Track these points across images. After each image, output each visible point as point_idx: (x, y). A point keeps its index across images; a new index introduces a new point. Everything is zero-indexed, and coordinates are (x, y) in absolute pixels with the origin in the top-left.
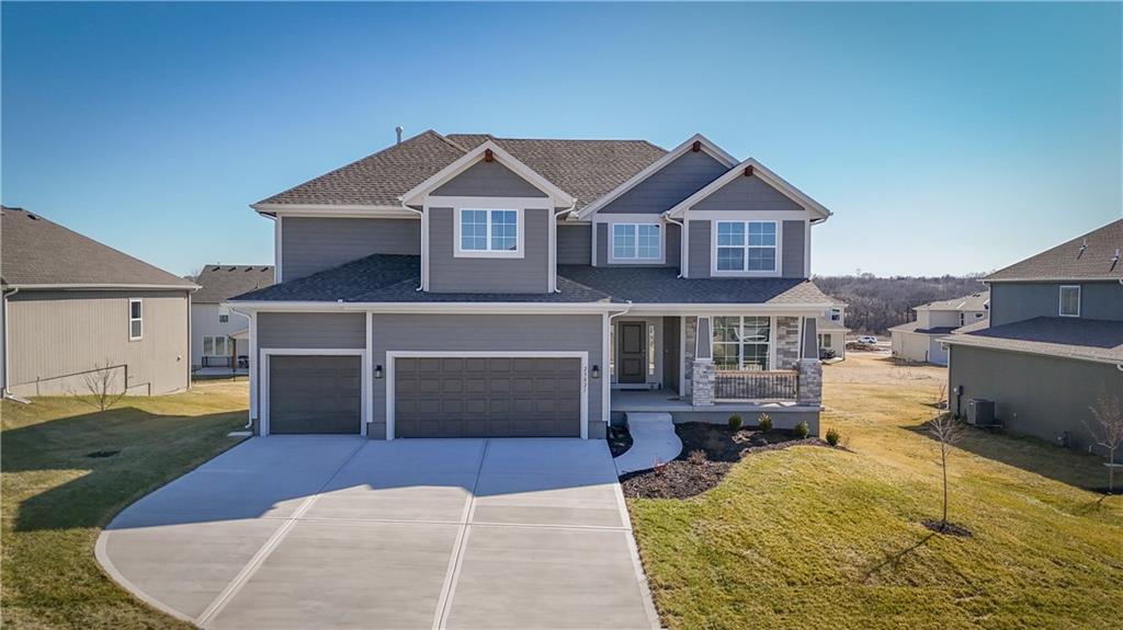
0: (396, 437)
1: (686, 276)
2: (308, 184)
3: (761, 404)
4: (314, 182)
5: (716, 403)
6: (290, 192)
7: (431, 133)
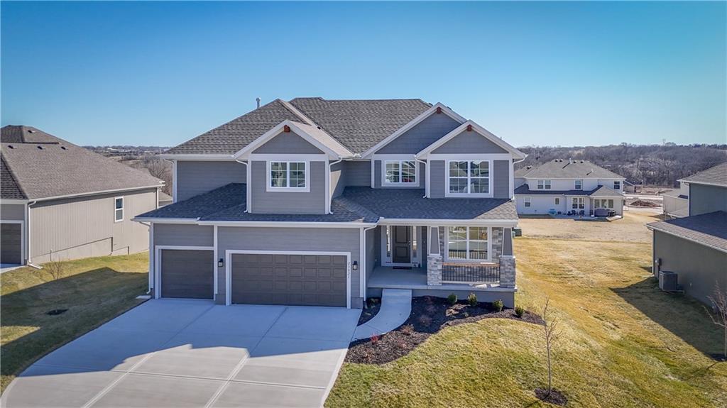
0: (233, 303)
1: (429, 197)
2: (194, 140)
3: (474, 285)
4: (198, 138)
5: (443, 284)
6: (182, 146)
7: (278, 101)
